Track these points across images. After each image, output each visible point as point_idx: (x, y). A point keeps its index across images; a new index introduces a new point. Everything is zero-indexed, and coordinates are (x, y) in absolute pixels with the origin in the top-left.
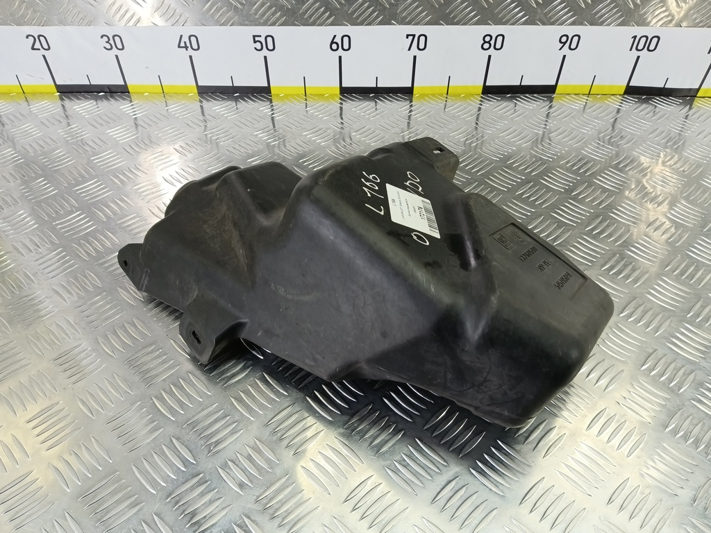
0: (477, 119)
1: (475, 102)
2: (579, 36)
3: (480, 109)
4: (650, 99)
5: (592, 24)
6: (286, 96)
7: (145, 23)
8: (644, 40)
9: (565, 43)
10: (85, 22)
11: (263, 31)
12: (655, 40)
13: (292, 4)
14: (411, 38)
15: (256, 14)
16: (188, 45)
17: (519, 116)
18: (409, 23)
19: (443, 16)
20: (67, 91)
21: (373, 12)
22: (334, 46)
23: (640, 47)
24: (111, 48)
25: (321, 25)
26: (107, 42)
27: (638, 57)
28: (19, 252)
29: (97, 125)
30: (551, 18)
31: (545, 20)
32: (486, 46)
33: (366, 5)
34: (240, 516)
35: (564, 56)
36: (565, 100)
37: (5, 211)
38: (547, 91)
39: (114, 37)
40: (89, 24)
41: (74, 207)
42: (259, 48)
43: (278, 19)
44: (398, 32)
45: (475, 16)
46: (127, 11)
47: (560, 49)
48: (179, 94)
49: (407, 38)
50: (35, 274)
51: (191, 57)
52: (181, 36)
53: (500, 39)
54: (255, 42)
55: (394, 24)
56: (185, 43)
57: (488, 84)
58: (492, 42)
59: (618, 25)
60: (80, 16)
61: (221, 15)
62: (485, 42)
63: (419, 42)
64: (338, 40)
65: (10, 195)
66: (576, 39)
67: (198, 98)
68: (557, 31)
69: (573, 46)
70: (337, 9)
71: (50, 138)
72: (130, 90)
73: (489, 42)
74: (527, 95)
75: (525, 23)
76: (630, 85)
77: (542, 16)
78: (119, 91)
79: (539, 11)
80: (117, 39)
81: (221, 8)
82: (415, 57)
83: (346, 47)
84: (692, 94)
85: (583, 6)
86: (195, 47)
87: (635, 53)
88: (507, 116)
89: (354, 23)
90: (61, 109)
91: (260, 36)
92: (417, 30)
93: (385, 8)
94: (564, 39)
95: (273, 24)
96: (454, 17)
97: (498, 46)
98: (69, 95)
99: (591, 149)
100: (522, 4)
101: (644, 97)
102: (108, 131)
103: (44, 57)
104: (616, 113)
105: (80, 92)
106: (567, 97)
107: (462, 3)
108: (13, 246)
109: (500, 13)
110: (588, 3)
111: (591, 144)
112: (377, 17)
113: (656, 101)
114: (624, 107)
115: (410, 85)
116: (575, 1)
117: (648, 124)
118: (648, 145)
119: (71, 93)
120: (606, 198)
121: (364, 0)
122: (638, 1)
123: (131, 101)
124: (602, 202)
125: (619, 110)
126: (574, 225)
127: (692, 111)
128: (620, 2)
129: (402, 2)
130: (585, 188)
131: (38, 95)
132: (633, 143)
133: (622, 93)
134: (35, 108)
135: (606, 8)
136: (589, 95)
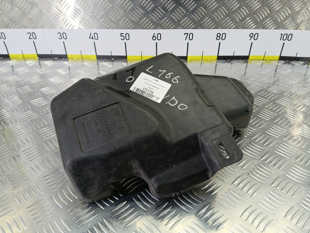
0: (216, 68)
1: (215, 62)
2: (258, 34)
3: (216, 65)
4: (291, 62)
5: (263, 28)
6: (133, 60)
7: (76, 28)
8: (286, 35)
9: (252, 37)
11: (125, 31)
12: (291, 36)
13: (137, 20)
14: (186, 35)
15: (122, 24)
16: (94, 37)
17: (233, 67)
18: (185, 28)
19: (199, 25)
20: (42, 57)
21: (171, 23)
22: (154, 38)
23: (284, 39)
24: (62, 39)
25: (149, 29)
26: (60, 36)
27: (284, 43)
28: (13, 111)
29: (53, 68)
30: (245, 26)
31: (243, 27)
32: (218, 38)
33: (168, 20)
34: (102, 219)
35: (252, 43)
36: (253, 62)
37: (9, 97)
38: (245, 58)
40: (53, 28)
41: (39, 96)
42: (123, 39)
43: (131, 26)
44: (181, 32)
45: (213, 25)
46: (69, 23)
47: (250, 40)
48: (88, 59)
49: (185, 35)
50: (19, 120)
51: (94, 42)
52: (91, 33)
53: (224, 35)
54: (121, 36)
55: (179, 29)
56: (92, 36)
58: (221, 36)
59: (274, 29)
60: (50, 24)
61: (108, 24)
62: (218, 36)
63: (189, 37)
64: (156, 35)
65: (12, 91)
66: (256, 35)
67: (96, 60)
68: (248, 32)
69: (256, 38)
70: (156, 22)
71: (32, 72)
72: (68, 57)
73: (219, 37)
74: (237, 60)
75: (235, 28)
76: (281, 55)
77: (241, 25)
78: (64, 57)
79: (240, 22)
80: (64, 34)
81: (108, 21)
82: (188, 43)
83: (159, 38)
84: (308, 59)
85: (259, 21)
86: (96, 38)
87: (282, 42)
88: (228, 67)
89: (163, 28)
90: (38, 63)
91: (123, 34)
92: (189, 31)
93: (176, 22)
94: (251, 35)
95: (129, 28)
96: (205, 26)
97: (223, 38)
98: (43, 58)
99: (266, 79)
100: (233, 20)
101: (287, 61)
102: (57, 70)
103: (34, 42)
104: (276, 66)
105: (47, 57)
106: (254, 61)
107: (208, 19)
108: (11, 109)
109: (224, 23)
110: (261, 20)
111: (266, 77)
112: (172, 26)
113: (293, 62)
114: (279, 64)
115: (186, 56)
116: (255, 18)
117: (290, 70)
118: (291, 77)
119: (44, 57)
120: (274, 96)
121: (167, 18)
122: (282, 19)
123: (68, 61)
124: (272, 97)
125: (277, 66)
126: (260, 105)
127: (309, 66)
128: (275, 19)
129: (182, 19)
130: (264, 92)
131: (29, 58)
132: (284, 77)
133: (278, 59)
134: (28, 62)
135: (268, 22)
136: (263, 60)
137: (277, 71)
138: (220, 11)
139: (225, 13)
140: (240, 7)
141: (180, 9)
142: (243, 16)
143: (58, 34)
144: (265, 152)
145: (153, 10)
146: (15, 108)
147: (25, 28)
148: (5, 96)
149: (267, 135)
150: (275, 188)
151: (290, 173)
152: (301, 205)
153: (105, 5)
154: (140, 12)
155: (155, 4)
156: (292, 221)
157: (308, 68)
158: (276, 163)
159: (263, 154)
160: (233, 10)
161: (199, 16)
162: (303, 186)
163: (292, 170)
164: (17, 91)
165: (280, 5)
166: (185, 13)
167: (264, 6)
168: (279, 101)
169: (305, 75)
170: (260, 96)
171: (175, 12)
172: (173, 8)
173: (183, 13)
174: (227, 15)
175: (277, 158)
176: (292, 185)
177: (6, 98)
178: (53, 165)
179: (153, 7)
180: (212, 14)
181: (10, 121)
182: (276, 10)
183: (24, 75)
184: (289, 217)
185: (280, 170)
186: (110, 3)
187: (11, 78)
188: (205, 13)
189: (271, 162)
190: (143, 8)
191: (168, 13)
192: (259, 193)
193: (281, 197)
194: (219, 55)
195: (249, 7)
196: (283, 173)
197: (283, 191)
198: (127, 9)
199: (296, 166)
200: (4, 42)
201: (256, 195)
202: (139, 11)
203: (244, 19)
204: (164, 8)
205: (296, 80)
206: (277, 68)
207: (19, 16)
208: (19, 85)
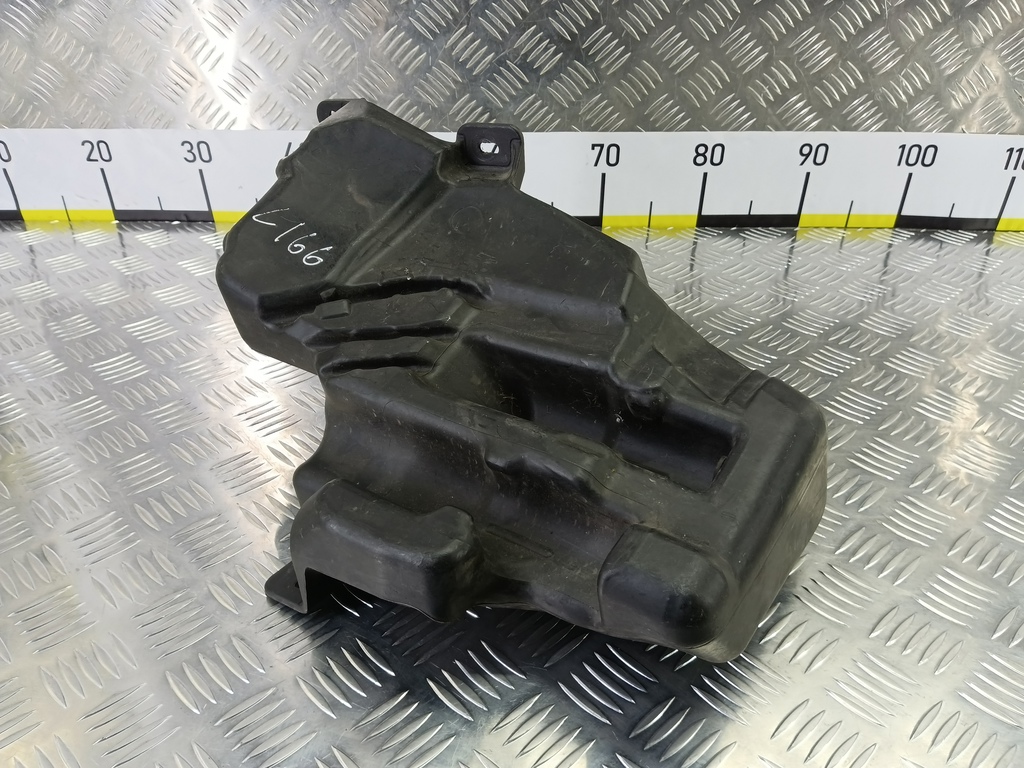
0: (693, 255)
1: (691, 235)
2: (827, 147)
3: (695, 243)
4: (933, 233)
5: (843, 129)
7: (239, 127)
8: (915, 150)
9: (808, 155)
10: (163, 123)
12: (931, 151)
13: (439, 102)
14: (598, 149)
17: (749, 251)
18: (595, 129)
19: (642, 120)
20: (129, 219)
21: (547, 113)
23: (912, 160)
24: (194, 160)
26: (190, 151)
27: (910, 175)
28: (35, 399)
30: (787, 120)
31: (779, 123)
32: (700, 160)
33: (538, 104)
34: (329, 749)
35: (808, 174)
36: (813, 234)
37: (24, 350)
38: (787, 223)
39: (199, 144)
40: (167, 126)
41: (120, 347)
43: (421, 123)
44: (579, 142)
45: (683, 119)
46: (219, 109)
47: (802, 164)
49: (593, 149)
50: (55, 427)
52: (290, 144)
53: (718, 150)
55: (575, 131)
57: (705, 212)
58: (708, 155)
59: (879, 130)
60: (156, 115)
62: (698, 155)
63: (608, 155)
65: (33, 333)
66: (822, 150)
68: (795, 139)
69: (820, 159)
70: (499, 109)
71: (98, 270)
72: (215, 218)
73: (703, 155)
74: (759, 228)
75: (752, 128)
76: (903, 213)
77: (774, 118)
78: (200, 219)
79: (769, 110)
80: (203, 147)
82: (604, 175)
84: (989, 226)
85: (830, 104)
87: (905, 170)
88: (732, 251)
90: (116, 239)
92: (606, 138)
93: (564, 108)
94: (806, 150)
96: (656, 121)
97: (717, 160)
98: (131, 223)
99: (853, 288)
100: (747, 102)
101: (923, 231)
102: (180, 263)
103: (102, 170)
104: (885, 247)
105: (147, 221)
106: (815, 230)
107: (666, 101)
108: (29, 393)
109: (717, 114)
110: (836, 101)
111: (852, 283)
112: (552, 120)
113: (941, 235)
114: (897, 242)
115: (597, 214)
116: (819, 98)
117: (931, 260)
118: (933, 284)
119: (134, 221)
120: (879, 343)
121: (535, 98)
122: (904, 98)
123: (215, 231)
124: (874, 348)
125: (890, 246)
126: (835, 375)
127: (992, 246)
128: (880, 99)
129: (585, 100)
130: (847, 333)
131: (88, 223)
132: (913, 282)
133: (892, 225)
134: (82, 236)
135: (860, 107)
136: (846, 228)
137: (890, 262)
138: (704, 74)
139: (722, 80)
140: (767, 62)
141: (576, 69)
142: (779, 91)
143: (183, 144)
144: (851, 525)
145: (492, 71)
146: (43, 389)
147: (75, 125)
148: (10, 348)
149: (856, 471)
150: (883, 642)
151: (929, 594)
152: (964, 695)
153: (337, 55)
154: (449, 76)
155: (497, 54)
156: (935, 749)
157: (987, 253)
158: (884, 561)
159: (843, 532)
160: (746, 71)
161: (640, 92)
162: (971, 634)
163: (935, 586)
164: (48, 333)
165: (894, 57)
166: (593, 82)
167: (846, 59)
168: (894, 360)
169: (981, 275)
170: (835, 344)
171: (561, 77)
172: (555, 66)
173: (588, 81)
174: (728, 88)
175: (888, 547)
176: (935, 632)
177: (12, 354)
178: (168, 575)
179: (490, 63)
180: (679, 85)
181: (27, 430)
182: (883, 71)
183: (70, 278)
184: (926, 736)
185: (897, 583)
186: (353, 49)
187: (26, 290)
188: (656, 82)
189: (868, 559)
190: (460, 65)
191: (538, 81)
192: (830, 659)
193: (900, 670)
194: (704, 213)
195: (798, 62)
196: (908, 593)
197: (908, 651)
198: (406, 67)
199: (948, 570)
200: (5, 170)
201: (820, 667)
202: (446, 74)
203: (781, 100)
204: (526, 67)
205: (950, 294)
206: (888, 255)
207: (56, 88)
208: (53, 312)
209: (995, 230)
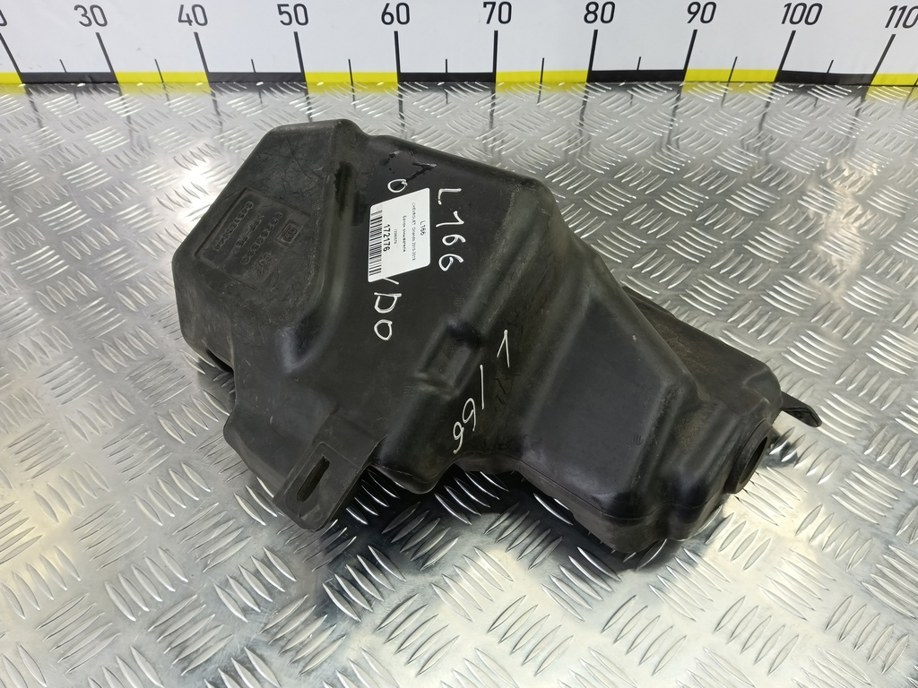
0: (581, 118)
1: (580, 93)
2: (715, 5)
3: (585, 103)
4: (809, 89)
6: (327, 85)
8: (800, 9)
9: (695, 14)
12: (816, 9)
14: (490, 6)
16: (192, 18)
17: (635, 112)
20: (35, 82)
22: (388, 18)
23: (796, 19)
24: (90, 24)
26: (84, 15)
27: (794, 32)
29: (74, 129)
32: (591, 17)
34: (243, 650)
35: (695, 32)
36: (696, 90)
38: (673, 77)
39: (92, 8)
41: (38, 239)
42: (287, 21)
47: (690, 22)
48: (184, 84)
49: (485, 6)
51: (196, 34)
52: (182, 6)
53: (609, 8)
54: (281, 13)
56: (188, 15)
57: (594, 69)
58: (599, 12)
62: (589, 12)
63: (500, 12)
64: (392, 9)
66: (710, 8)
67: (209, 89)
69: (707, 18)
71: (11, 146)
72: (119, 80)
73: (594, 13)
74: (647, 83)
76: (784, 69)
78: (104, 81)
80: (96, 11)
82: (496, 33)
83: (403, 19)
84: (864, 81)
86: (201, 20)
87: (789, 27)
88: (618, 113)
91: (288, 5)
94: (694, 8)
97: (607, 17)
98: (37, 86)
99: (725, 157)
101: (801, 86)
102: (87, 136)
104: (763, 105)
105: (52, 83)
106: (700, 84)
111: (727, 151)
113: (818, 91)
114: (776, 99)
115: (491, 71)
117: (802, 123)
118: (802, 150)
119: (40, 82)
120: (742, 223)
123: (121, 95)
124: (736, 229)
125: (768, 105)
126: (697, 261)
127: (864, 104)
130: (715, 211)
132: (783, 149)
133: (773, 80)
136: (728, 83)
137: (765, 125)
143: (76, 9)
157: (857, 114)
168: (753, 243)
169: (848, 140)
170: (702, 225)
205: (816, 162)
206: (764, 116)
209: (870, 85)
